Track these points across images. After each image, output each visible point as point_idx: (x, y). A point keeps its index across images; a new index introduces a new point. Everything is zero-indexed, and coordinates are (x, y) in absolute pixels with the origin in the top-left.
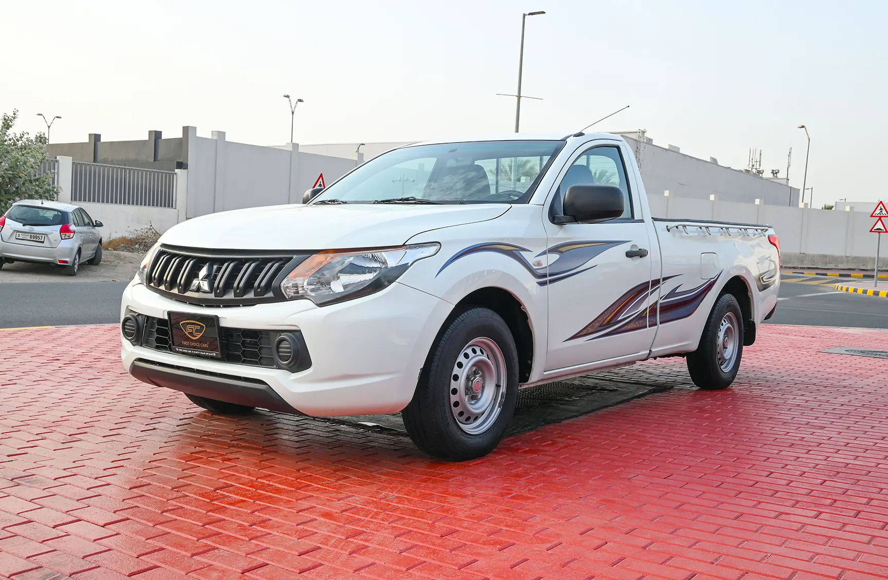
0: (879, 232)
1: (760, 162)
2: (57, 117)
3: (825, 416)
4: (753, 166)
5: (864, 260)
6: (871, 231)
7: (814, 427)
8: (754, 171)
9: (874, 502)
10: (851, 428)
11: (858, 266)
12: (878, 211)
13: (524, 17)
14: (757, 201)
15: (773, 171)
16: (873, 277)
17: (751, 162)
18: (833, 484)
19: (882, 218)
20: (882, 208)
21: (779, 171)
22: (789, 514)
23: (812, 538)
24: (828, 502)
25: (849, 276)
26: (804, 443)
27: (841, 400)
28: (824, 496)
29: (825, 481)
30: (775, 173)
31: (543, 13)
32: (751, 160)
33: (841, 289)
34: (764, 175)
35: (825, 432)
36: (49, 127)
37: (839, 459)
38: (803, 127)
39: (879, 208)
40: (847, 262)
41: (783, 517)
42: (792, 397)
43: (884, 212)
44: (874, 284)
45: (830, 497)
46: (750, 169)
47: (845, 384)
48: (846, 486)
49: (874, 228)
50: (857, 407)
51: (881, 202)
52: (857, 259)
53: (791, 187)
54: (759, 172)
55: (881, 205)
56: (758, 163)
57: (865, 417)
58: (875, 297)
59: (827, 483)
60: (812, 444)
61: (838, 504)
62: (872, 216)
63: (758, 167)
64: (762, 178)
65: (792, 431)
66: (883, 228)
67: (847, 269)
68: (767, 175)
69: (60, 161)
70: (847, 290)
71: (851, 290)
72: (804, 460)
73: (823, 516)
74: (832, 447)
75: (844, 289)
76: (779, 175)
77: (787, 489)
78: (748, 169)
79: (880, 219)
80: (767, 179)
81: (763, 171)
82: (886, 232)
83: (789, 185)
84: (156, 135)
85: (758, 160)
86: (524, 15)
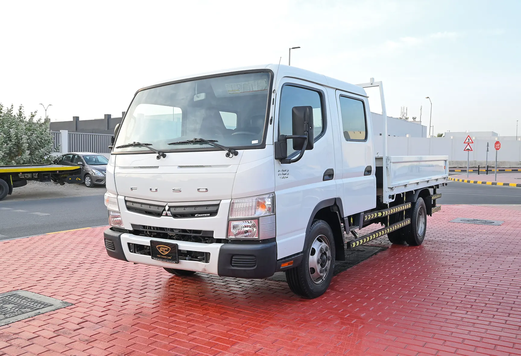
0: (468, 151)
1: (406, 113)
2: (50, 105)
3: (459, 261)
4: (403, 115)
5: (461, 163)
6: (464, 150)
7: (455, 267)
8: (404, 118)
9: (488, 305)
10: (471, 267)
11: (458, 165)
12: (467, 140)
13: (290, 50)
14: (407, 136)
15: (413, 117)
16: (466, 171)
17: (402, 114)
18: (470, 297)
19: (469, 144)
20: (469, 138)
21: (416, 117)
22: (455, 313)
23: (467, 324)
24: (469, 306)
25: (454, 171)
26: (453, 276)
27: (465, 251)
28: (468, 304)
29: (466, 296)
30: (414, 118)
31: (299, 47)
32: (402, 112)
33: (451, 179)
34: (409, 120)
35: (461, 269)
36: (46, 110)
37: (469, 284)
38: (428, 98)
39: (468, 139)
40: (453, 164)
41: (453, 314)
42: (442, 251)
43: (470, 141)
44: (467, 176)
45: (469, 304)
46: (402, 117)
47: (464, 241)
48: (475, 298)
49: (466, 149)
50: (472, 255)
51: (469, 136)
52: (457, 162)
53: (422, 126)
54: (407, 118)
55: (469, 137)
56: (406, 114)
57: (476, 260)
58: (469, 183)
59: (467, 297)
60: (457, 277)
61: (473, 307)
62: (464, 143)
63: (406, 116)
64: (408, 122)
65: (447, 270)
66: (470, 149)
67: (453, 167)
68: (410, 119)
69: (62, 133)
70: (454, 180)
71: (456, 180)
72: (455, 285)
73: (469, 313)
74: (465, 277)
75: (453, 179)
76: (416, 120)
77: (452, 301)
78: (401, 117)
79: (468, 144)
80: (410, 122)
81: (408, 118)
82: (472, 150)
83: (422, 124)
84: (108, 117)
85: (406, 112)
86: (290, 49)
